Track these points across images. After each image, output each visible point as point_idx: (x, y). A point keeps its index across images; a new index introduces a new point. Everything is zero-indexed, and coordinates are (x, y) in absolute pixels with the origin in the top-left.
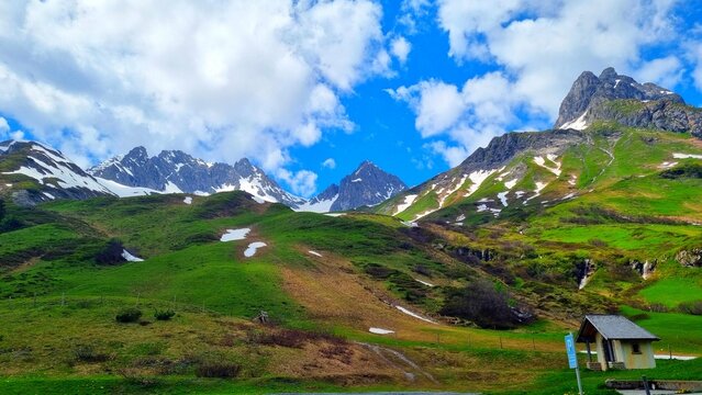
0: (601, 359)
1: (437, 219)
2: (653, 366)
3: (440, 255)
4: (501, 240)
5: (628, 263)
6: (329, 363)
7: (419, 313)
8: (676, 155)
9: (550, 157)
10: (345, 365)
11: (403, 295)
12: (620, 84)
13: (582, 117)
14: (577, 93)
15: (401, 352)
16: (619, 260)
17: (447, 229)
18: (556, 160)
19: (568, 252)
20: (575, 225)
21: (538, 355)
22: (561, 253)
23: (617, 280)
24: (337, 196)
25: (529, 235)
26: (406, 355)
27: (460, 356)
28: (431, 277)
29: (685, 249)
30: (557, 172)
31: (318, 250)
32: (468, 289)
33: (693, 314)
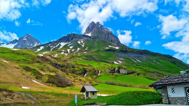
0: (85, 96)
1: (49, 54)
2: (96, 98)
3: (49, 65)
4: (66, 62)
5: (96, 71)
6: (5, 99)
7: (39, 82)
8: (109, 46)
9: (82, 42)
10: (11, 100)
11: (35, 76)
12: (100, 26)
13: (90, 33)
14: (90, 26)
15: (31, 95)
16: (94, 70)
17: (52, 58)
18: (83, 43)
19: (83, 67)
20: (85, 60)
21: (71, 95)
22: (81, 67)
23: (93, 75)
24: (17, 43)
25: (74, 62)
26: (33, 96)
27: (50, 96)
28: (45, 72)
29: (108, 68)
30: (83, 46)
31: (7, 60)
32: (55, 76)
33: (107, 84)
